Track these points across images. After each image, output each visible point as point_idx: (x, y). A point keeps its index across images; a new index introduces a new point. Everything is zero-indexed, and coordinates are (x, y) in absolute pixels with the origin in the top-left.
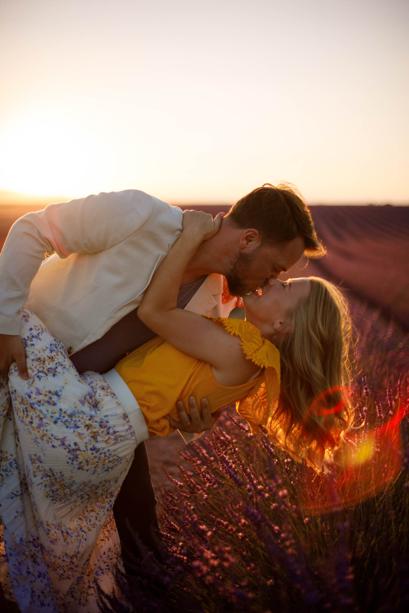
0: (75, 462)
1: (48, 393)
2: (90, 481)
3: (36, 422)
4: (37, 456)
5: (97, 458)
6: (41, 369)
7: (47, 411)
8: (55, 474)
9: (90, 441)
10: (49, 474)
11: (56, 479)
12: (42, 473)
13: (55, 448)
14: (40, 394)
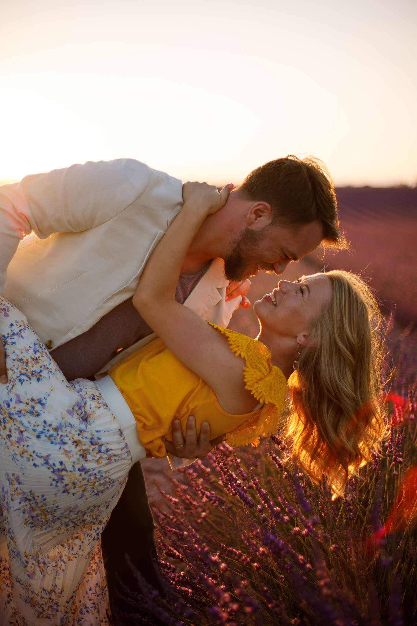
0: (59, 484)
1: (30, 402)
2: (76, 507)
3: (15, 435)
4: (15, 476)
5: (86, 481)
6: (24, 371)
7: (29, 423)
8: (36, 497)
9: (78, 460)
10: (28, 498)
11: (37, 503)
12: (21, 496)
13: (37, 467)
14: (21, 402)
